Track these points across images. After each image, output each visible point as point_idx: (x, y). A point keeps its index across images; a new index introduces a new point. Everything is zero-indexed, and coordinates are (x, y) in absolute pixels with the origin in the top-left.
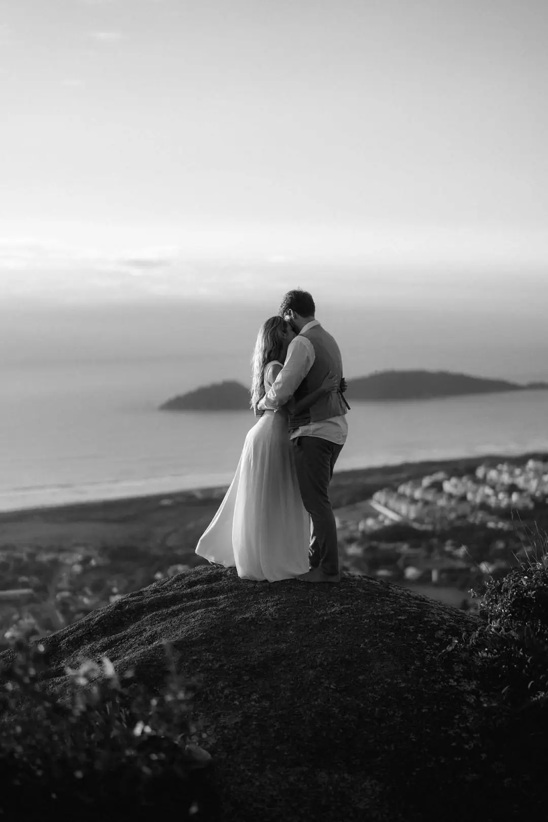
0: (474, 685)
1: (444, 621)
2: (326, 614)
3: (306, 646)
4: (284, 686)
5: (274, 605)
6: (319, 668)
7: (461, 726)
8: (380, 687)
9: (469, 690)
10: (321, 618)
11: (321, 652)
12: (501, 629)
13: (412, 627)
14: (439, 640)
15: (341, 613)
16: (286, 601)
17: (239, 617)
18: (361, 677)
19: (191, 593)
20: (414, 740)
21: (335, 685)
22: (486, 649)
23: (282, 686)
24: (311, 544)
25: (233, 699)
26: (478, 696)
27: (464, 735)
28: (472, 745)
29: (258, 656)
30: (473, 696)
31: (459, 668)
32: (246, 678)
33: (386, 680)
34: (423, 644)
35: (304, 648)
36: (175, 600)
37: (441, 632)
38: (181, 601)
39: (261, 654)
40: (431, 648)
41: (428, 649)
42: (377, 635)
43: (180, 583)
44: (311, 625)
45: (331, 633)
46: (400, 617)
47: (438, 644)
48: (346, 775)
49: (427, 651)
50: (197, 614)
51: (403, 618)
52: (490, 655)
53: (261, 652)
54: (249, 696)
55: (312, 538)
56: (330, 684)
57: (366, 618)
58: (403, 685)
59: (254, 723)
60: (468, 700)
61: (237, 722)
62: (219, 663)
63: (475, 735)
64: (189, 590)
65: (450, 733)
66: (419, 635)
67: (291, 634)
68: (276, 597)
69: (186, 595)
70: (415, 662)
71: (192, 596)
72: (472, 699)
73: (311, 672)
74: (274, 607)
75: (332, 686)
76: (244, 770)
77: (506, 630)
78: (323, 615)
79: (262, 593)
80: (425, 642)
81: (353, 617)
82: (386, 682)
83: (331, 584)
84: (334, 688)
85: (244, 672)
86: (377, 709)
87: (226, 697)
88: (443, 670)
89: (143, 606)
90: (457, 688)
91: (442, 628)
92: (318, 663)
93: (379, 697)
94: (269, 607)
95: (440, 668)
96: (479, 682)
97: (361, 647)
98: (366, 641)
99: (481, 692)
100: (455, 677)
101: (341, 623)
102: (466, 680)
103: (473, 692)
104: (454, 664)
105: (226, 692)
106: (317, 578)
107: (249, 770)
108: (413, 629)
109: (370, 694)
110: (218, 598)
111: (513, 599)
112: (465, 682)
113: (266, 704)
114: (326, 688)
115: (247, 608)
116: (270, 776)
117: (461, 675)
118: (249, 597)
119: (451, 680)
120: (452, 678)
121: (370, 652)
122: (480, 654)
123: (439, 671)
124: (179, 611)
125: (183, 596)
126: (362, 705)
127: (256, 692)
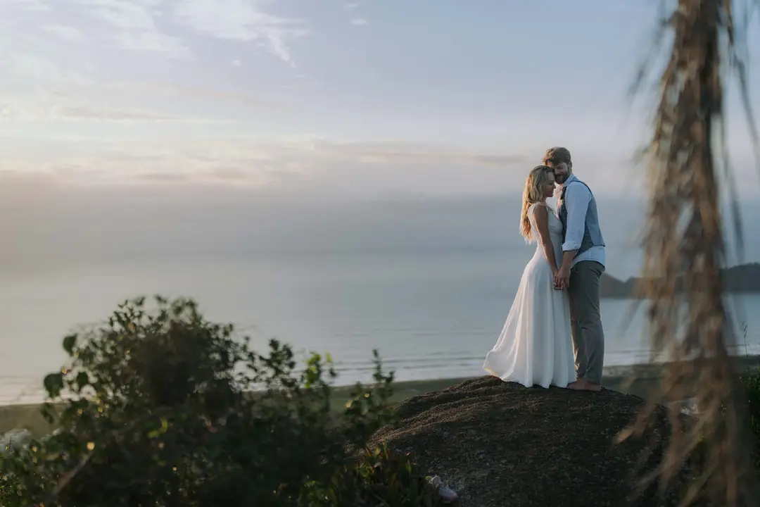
2: (579, 411)
3: (555, 431)
5: (537, 402)
6: (561, 446)
8: (609, 462)
10: (574, 413)
11: (566, 436)
15: (592, 410)
16: (548, 400)
17: (504, 409)
18: (594, 455)
19: (473, 393)
21: (571, 457)
23: (527, 456)
24: (575, 358)
25: (485, 462)
29: (513, 435)
32: (500, 449)
33: (617, 458)
35: (553, 433)
36: (460, 396)
38: (464, 398)
39: (516, 434)
44: (563, 417)
45: (578, 423)
50: (473, 406)
54: (498, 460)
55: (575, 353)
56: (567, 456)
58: (629, 462)
59: (498, 478)
61: (484, 477)
62: (480, 437)
64: (472, 391)
67: (545, 422)
68: (542, 397)
71: (474, 395)
73: (553, 448)
74: (537, 404)
75: (568, 458)
78: (576, 411)
79: (530, 394)
85: (499, 445)
86: (602, 477)
87: (480, 460)
89: (432, 401)
92: (561, 443)
93: (607, 469)
94: (533, 403)
101: (589, 417)
105: (481, 456)
109: (599, 466)
110: (493, 396)
113: (511, 467)
114: (564, 459)
115: (514, 404)
118: (518, 397)
124: (459, 404)
125: (466, 394)
126: (590, 473)
127: (505, 458)
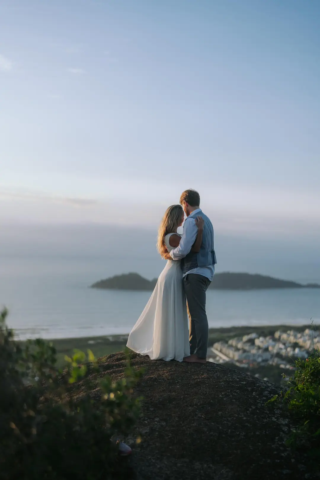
0: (286, 421)
1: (268, 387)
2: (199, 378)
3: (187, 394)
4: (174, 415)
5: (168, 372)
6: (195, 406)
7: (280, 443)
8: (231, 418)
9: (284, 424)
10: (196, 380)
11: (196, 398)
12: (304, 389)
13: (249, 388)
14: (266, 396)
15: (208, 378)
16: (175, 370)
17: (146, 377)
18: (220, 413)
19: (118, 364)
20: (251, 448)
21: (204, 415)
22: (295, 400)
23: (173, 415)
24: (190, 340)
25: (144, 420)
26: (289, 428)
27: (281, 448)
28: (286, 454)
29: (159, 398)
30: (287, 428)
31: (277, 412)
32: (152, 409)
33: (235, 415)
34: (257, 397)
35: (186, 396)
36: (109, 367)
37: (266, 392)
38: (112, 368)
39: (160, 397)
40: (261, 400)
41: (259, 400)
42: (229, 391)
43: (112, 359)
44: (190, 383)
45: (202, 388)
46: (243, 383)
47: (265, 398)
48: (211, 465)
49: (259, 401)
50: (123, 374)
51: (244, 383)
52: (297, 403)
53: (161, 396)
54: (154, 419)
55: (190, 337)
56: (202, 415)
57: (222, 381)
58: (245, 418)
59: (157, 433)
60: (283, 429)
61: (147, 432)
63: (288, 449)
64: (117, 363)
65: (272, 446)
66: (254, 393)
67: (178, 388)
68: (169, 368)
69: (116, 365)
70: (252, 407)
71: (119, 366)
72: (286, 429)
73: (190, 408)
74: (168, 373)
75: (203, 416)
76: (150, 459)
77: (307, 389)
78: (196, 379)
79: (160, 366)
80: (258, 397)
81: (215, 381)
82: (235, 416)
83: (202, 364)
84: (204, 417)
85: (151, 406)
86: (229, 430)
87: (140, 418)
88: (268, 412)
90: (277, 423)
91: (268, 390)
92: (195, 404)
93: (231, 424)
94: (165, 373)
95: (267, 411)
96: (289, 420)
97: (220, 396)
98: (223, 393)
99: (291, 425)
100: (276, 416)
101: (208, 383)
102: (282, 418)
103: (286, 425)
104: (275, 409)
105: (140, 416)
106: (193, 360)
107: (154, 459)
108: (250, 389)
109: (225, 422)
111: (312, 371)
112: (281, 419)
113: (164, 424)
114: (200, 417)
115: (152, 373)
116: (166, 463)
117: (279, 416)
118: (153, 367)
119: (274, 418)
120: (274, 417)
121: (225, 399)
122: (291, 402)
123: (266, 412)
124: (111, 373)
125: (113, 366)
126: (221, 428)
127: (157, 417)
